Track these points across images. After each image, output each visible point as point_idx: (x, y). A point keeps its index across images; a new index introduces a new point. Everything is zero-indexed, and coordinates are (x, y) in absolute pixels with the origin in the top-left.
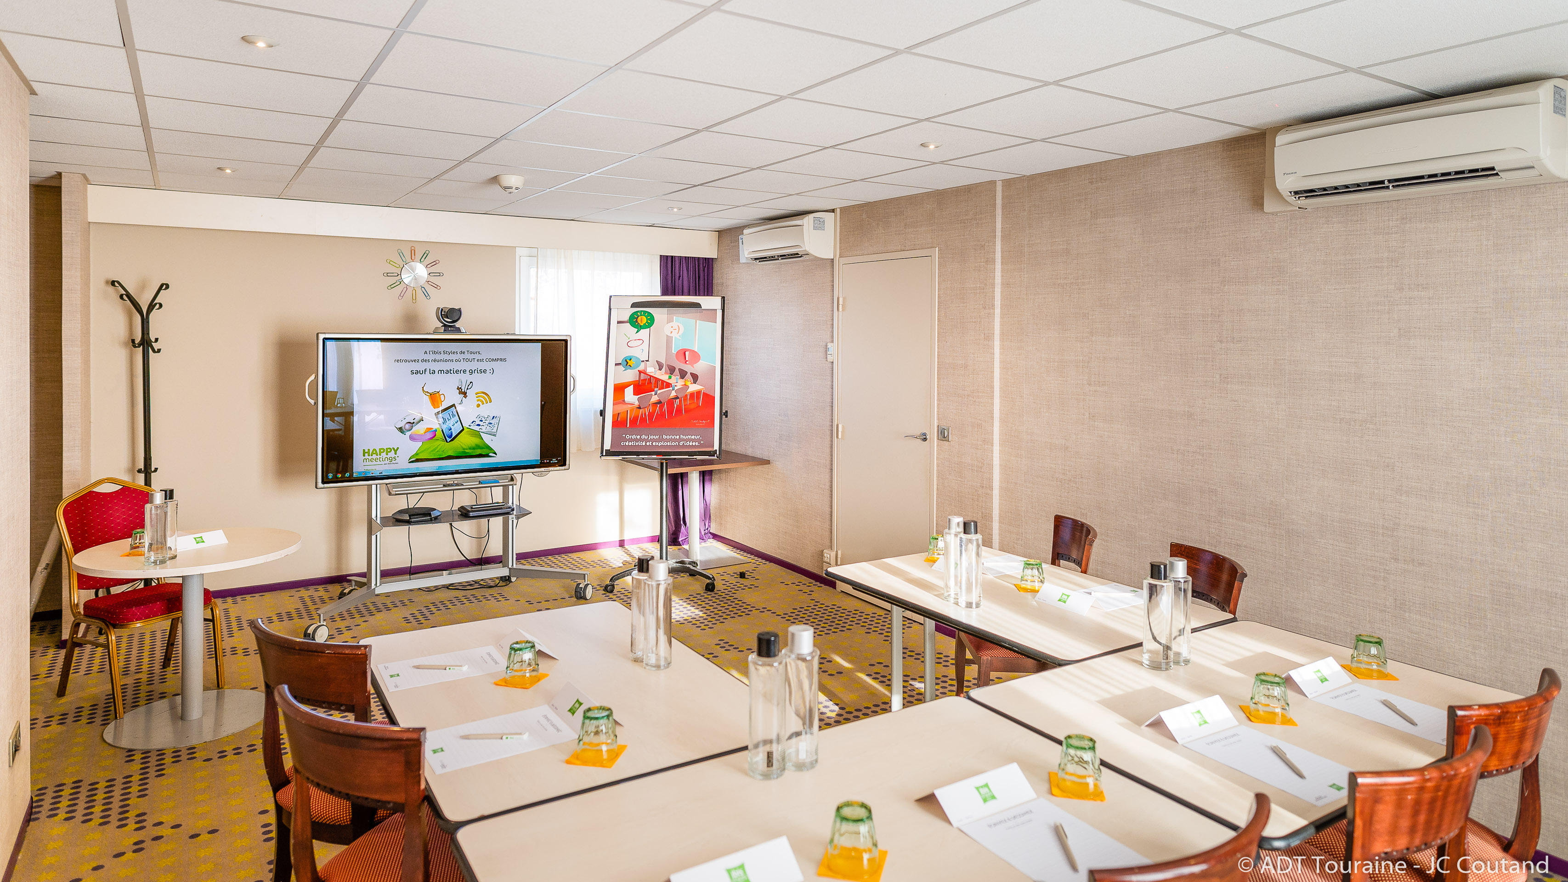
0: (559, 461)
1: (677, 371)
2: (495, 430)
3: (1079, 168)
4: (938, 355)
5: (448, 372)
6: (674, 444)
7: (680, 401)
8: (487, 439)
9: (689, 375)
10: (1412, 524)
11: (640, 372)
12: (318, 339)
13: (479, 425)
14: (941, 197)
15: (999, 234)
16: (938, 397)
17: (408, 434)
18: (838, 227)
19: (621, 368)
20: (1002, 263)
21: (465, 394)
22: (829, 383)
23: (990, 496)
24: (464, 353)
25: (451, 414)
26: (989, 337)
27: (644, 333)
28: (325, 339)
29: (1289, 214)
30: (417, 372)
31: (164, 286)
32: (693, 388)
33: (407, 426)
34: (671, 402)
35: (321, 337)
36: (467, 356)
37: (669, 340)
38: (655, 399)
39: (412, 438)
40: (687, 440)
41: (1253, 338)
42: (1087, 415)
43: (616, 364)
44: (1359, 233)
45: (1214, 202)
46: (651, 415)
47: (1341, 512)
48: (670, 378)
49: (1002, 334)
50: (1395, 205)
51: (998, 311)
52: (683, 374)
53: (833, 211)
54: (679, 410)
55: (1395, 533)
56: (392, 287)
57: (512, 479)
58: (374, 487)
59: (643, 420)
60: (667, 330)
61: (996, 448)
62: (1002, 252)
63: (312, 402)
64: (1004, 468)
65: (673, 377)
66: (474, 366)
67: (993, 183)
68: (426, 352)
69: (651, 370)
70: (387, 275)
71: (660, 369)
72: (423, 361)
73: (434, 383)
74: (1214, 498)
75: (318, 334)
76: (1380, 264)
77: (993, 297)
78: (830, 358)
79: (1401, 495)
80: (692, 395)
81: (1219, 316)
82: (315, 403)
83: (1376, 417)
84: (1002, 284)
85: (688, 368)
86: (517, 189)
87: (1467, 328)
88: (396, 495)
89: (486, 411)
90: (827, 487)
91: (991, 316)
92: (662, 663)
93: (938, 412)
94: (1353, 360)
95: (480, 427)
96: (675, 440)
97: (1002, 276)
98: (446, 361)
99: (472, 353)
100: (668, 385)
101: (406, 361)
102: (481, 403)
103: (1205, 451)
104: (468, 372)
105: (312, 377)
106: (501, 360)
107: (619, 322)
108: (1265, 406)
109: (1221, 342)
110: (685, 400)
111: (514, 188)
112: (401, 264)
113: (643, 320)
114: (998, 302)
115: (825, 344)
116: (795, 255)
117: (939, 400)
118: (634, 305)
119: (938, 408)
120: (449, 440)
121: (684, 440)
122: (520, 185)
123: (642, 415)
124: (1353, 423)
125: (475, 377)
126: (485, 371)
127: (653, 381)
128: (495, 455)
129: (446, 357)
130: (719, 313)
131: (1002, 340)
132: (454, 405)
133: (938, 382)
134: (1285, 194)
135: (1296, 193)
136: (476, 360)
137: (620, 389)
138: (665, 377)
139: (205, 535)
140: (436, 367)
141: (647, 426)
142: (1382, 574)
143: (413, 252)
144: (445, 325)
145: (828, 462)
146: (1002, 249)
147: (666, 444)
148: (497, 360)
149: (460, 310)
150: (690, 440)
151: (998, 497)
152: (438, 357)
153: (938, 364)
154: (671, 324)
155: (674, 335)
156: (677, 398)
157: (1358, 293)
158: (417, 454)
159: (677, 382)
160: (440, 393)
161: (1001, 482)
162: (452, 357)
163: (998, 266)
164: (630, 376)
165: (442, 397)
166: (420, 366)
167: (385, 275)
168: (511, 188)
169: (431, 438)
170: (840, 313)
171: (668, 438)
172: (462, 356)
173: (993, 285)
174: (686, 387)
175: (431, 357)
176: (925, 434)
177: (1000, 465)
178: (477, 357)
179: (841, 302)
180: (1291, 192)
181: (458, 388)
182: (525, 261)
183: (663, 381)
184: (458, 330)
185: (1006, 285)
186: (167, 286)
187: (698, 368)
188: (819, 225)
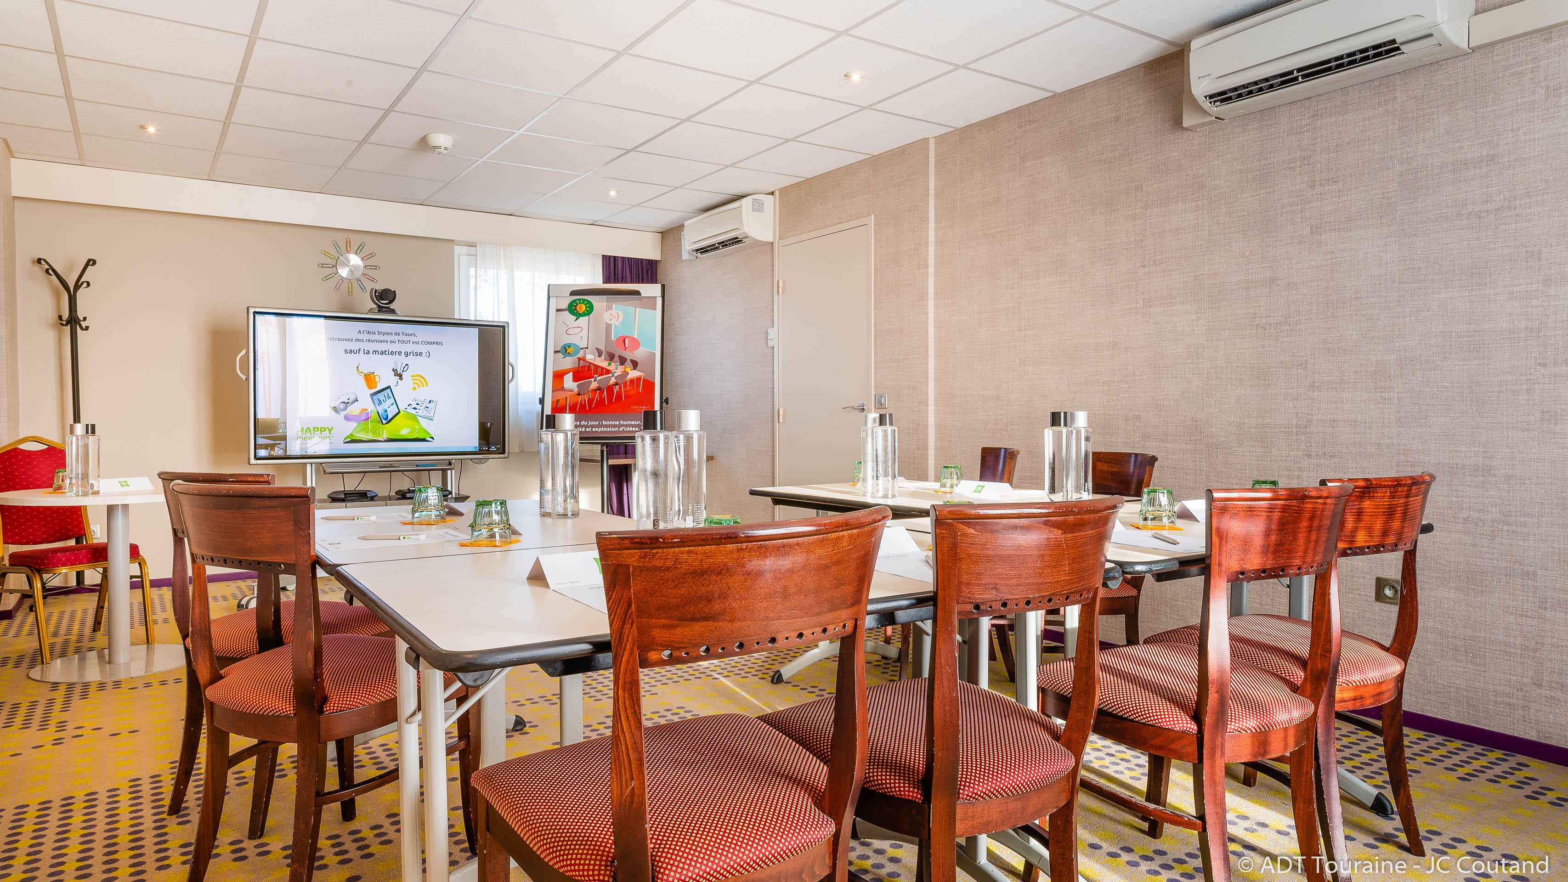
0: (498, 449)
1: (616, 358)
2: (432, 415)
3: (1008, 113)
4: (875, 323)
5: (383, 353)
6: (613, 429)
7: (620, 388)
8: (424, 422)
9: (628, 361)
10: (1324, 418)
11: (579, 359)
12: (248, 312)
13: (415, 408)
14: (875, 162)
15: (932, 192)
16: (875, 365)
17: (343, 413)
18: (778, 210)
19: (560, 355)
20: (936, 222)
21: (400, 376)
22: (771, 369)
23: (925, 457)
24: (399, 334)
25: (386, 395)
26: (923, 297)
27: (583, 320)
28: (255, 313)
29: (1207, 128)
30: (351, 352)
31: (91, 262)
32: (633, 374)
33: (342, 406)
34: (610, 389)
35: (252, 311)
36: (402, 338)
37: (608, 327)
38: (594, 385)
39: (347, 418)
40: (627, 426)
41: (1175, 258)
42: (1018, 361)
43: (555, 352)
44: (1273, 137)
45: (1137, 128)
46: (590, 401)
47: (1257, 417)
48: (610, 364)
49: (936, 293)
50: (1306, 103)
51: (931, 270)
52: (623, 361)
53: (772, 193)
54: (619, 396)
55: (1308, 430)
56: (326, 278)
57: (450, 464)
58: (309, 466)
59: (583, 406)
60: (607, 317)
61: (931, 408)
62: (936, 211)
63: (244, 377)
64: (939, 427)
65: (613, 364)
66: (409, 348)
67: (925, 141)
68: (360, 332)
69: (590, 357)
70: (322, 266)
71: (600, 356)
72: (357, 340)
73: (370, 364)
74: (1138, 424)
75: (248, 308)
76: (1293, 165)
77: (927, 256)
78: (770, 343)
79: (1314, 391)
80: (632, 381)
81: (1142, 241)
82: (247, 379)
83: (1289, 317)
84: (936, 242)
85: (628, 355)
86: (446, 149)
87: (1374, 215)
88: (331, 473)
89: (423, 394)
90: (770, 474)
91: (925, 275)
92: (570, 513)
93: (875, 380)
94: (1269, 265)
95: (417, 411)
96: (615, 426)
97: (936, 235)
98: (381, 341)
99: (407, 335)
100: (608, 372)
101: (339, 340)
102: (417, 387)
103: (1129, 379)
104: (403, 354)
105: (243, 352)
106: (437, 343)
107: (558, 310)
108: (1186, 324)
109: (1144, 266)
110: (625, 386)
111: (443, 148)
112: (336, 254)
113: (583, 308)
114: (931, 261)
115: (766, 330)
116: (736, 241)
117: (876, 369)
118: (573, 293)
119: (875, 377)
120: (384, 422)
121: (624, 425)
122: (449, 145)
123: (581, 402)
124: (1268, 327)
125: (410, 360)
126: (421, 354)
127: (592, 368)
128: (432, 440)
129: (381, 337)
130: (659, 301)
131: (936, 299)
132: (389, 387)
133: (875, 350)
134: (1201, 100)
135: (1211, 97)
136: (411, 342)
137: (559, 376)
138: (604, 364)
139: (130, 480)
140: (371, 347)
141: (587, 412)
142: (1296, 473)
143: (348, 244)
144: (379, 306)
145: (770, 449)
146: (935, 206)
147: (605, 429)
148: (433, 343)
149: (394, 292)
150: (630, 426)
151: (933, 458)
152: (372, 337)
153: (875, 333)
154: (610, 312)
155: (614, 322)
156: (616, 384)
157: (1272, 197)
158: (352, 435)
159: (617, 369)
160: (375, 374)
161: (936, 442)
162: (385, 338)
163: (932, 225)
164: (568, 363)
165: (377, 378)
166: (354, 346)
167: (320, 265)
168: (440, 147)
169: (366, 420)
170: (780, 296)
171: (608, 423)
172: (397, 338)
173: (927, 244)
174: (626, 373)
175: (366, 337)
176: (863, 405)
177: (936, 425)
178: (412, 339)
179: (781, 285)
180: (1206, 97)
181: (393, 370)
182: (464, 259)
183: (602, 368)
184: (393, 311)
185: (939, 242)
186: (94, 263)
187: (638, 354)
188: (758, 207)
